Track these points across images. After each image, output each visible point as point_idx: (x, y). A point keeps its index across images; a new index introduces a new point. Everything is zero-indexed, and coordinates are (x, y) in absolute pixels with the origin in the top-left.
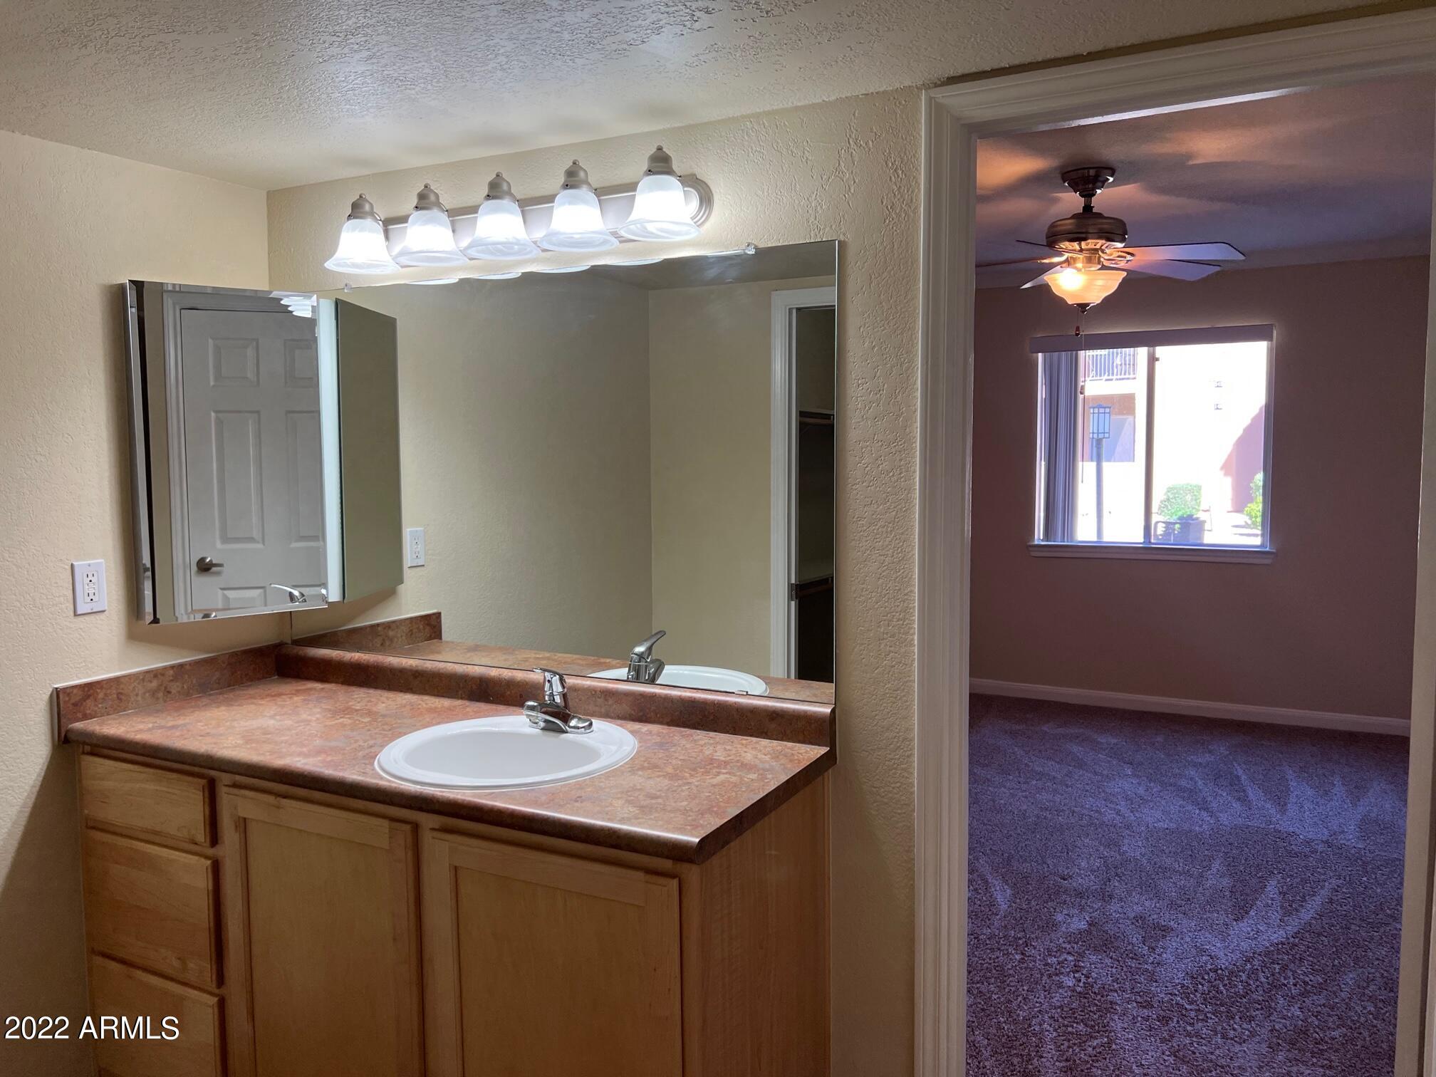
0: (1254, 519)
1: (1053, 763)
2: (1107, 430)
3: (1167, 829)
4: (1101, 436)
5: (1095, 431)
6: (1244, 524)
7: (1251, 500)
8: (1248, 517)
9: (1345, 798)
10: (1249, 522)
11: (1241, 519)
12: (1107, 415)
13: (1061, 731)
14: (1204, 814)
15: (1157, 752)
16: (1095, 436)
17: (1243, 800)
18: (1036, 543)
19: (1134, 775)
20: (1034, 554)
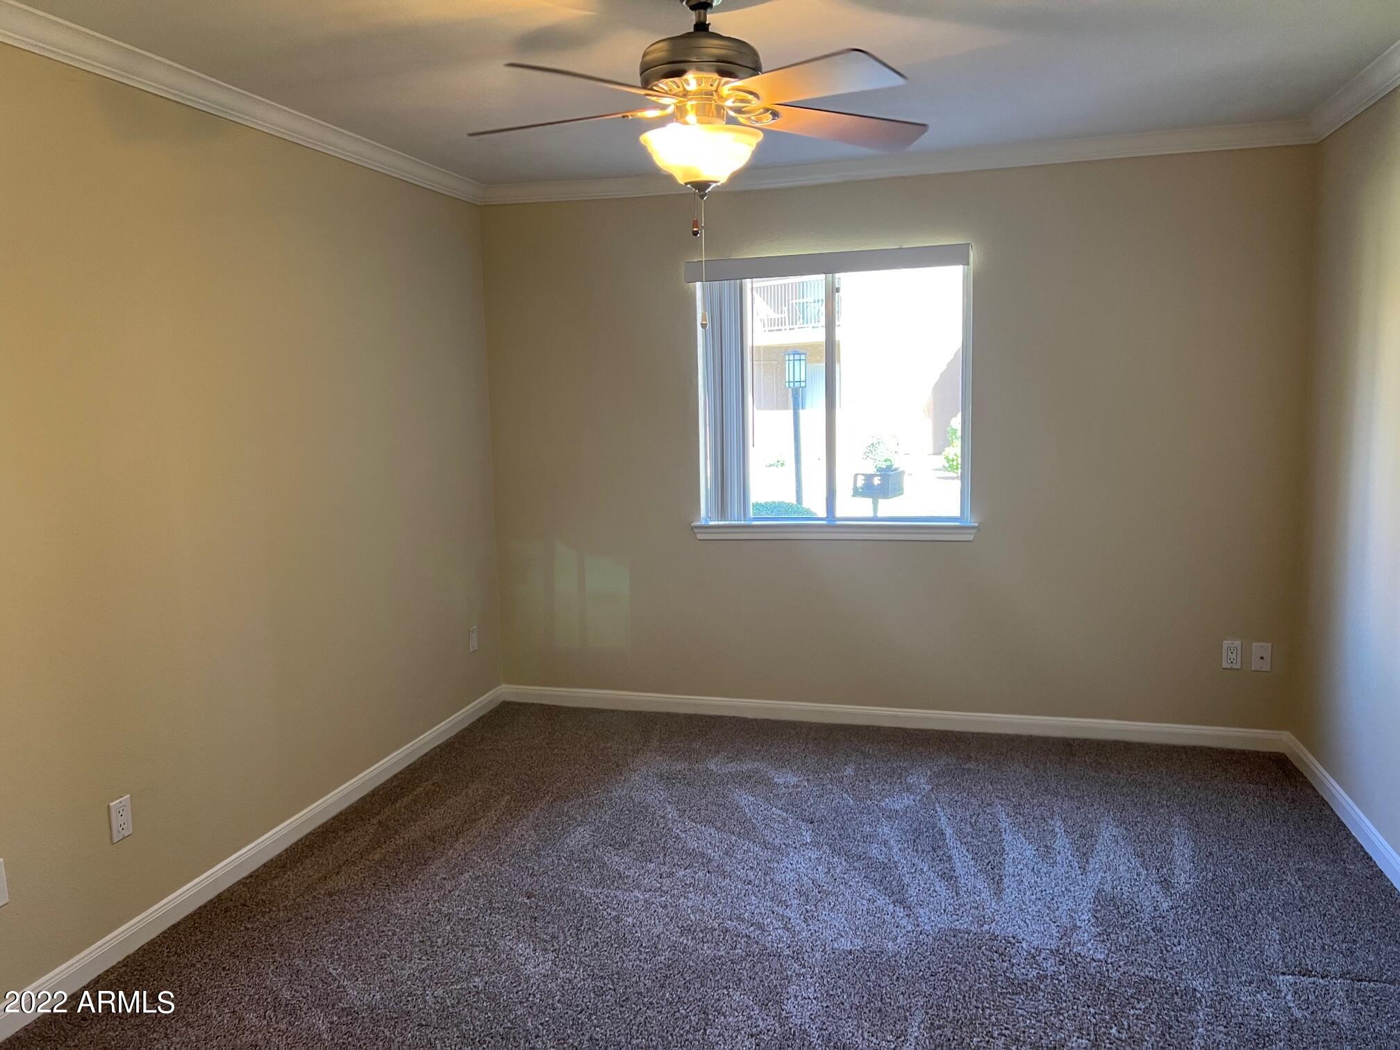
0: (951, 463)
1: (712, 831)
2: (803, 379)
3: (850, 952)
4: (797, 385)
5: (791, 380)
6: (941, 467)
7: (948, 443)
8: (946, 461)
9: (1070, 858)
10: (947, 465)
11: (940, 461)
12: (803, 362)
13: (732, 767)
14: (900, 912)
15: (845, 795)
16: (792, 384)
17: (949, 877)
18: (703, 523)
19: (817, 845)
20: (699, 536)
